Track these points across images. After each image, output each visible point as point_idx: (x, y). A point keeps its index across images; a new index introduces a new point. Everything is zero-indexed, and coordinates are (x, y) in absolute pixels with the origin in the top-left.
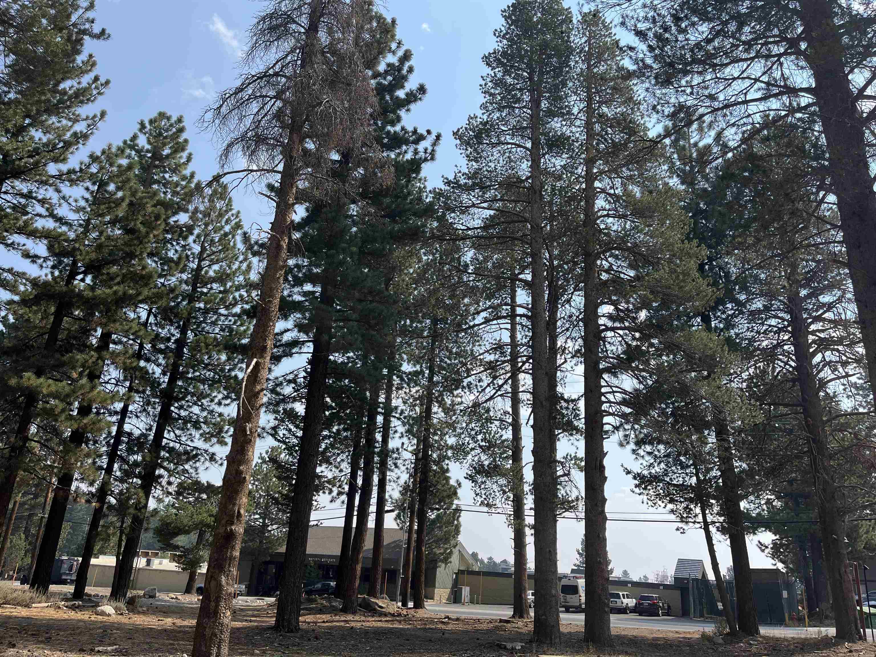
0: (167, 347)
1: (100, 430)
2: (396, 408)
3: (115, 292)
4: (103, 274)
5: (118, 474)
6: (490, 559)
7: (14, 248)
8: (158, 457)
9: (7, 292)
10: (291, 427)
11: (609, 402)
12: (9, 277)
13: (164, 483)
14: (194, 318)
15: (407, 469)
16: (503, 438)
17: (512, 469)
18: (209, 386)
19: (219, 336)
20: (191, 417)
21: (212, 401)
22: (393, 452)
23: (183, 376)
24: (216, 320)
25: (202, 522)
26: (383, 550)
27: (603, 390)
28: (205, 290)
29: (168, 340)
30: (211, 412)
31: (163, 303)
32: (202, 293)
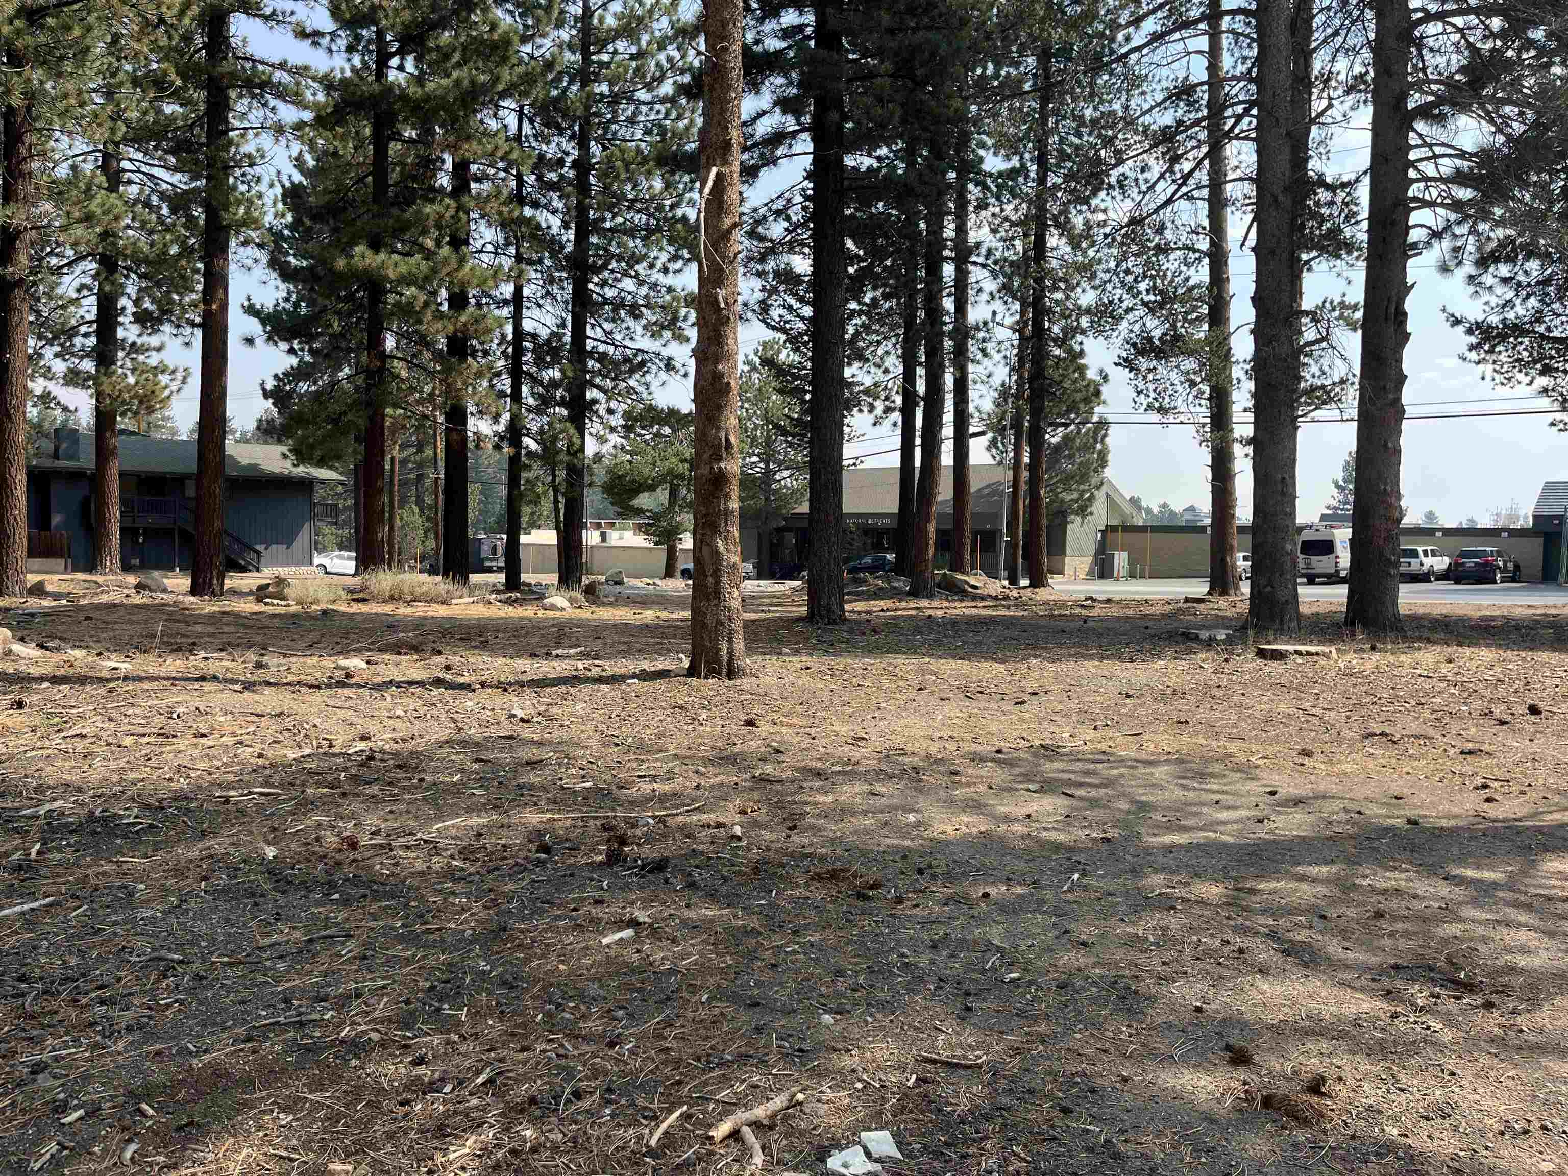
0: (562, 176)
1: (488, 331)
2: (978, 245)
3: (458, 82)
4: (430, 50)
5: (531, 401)
6: (1165, 505)
7: (278, 22)
8: (585, 371)
9: (290, 106)
10: (791, 301)
11: (1426, 179)
12: (286, 78)
13: (602, 412)
14: (597, 115)
15: (1005, 357)
16: (1191, 283)
17: (1207, 341)
18: (643, 239)
19: (643, 145)
20: (623, 299)
21: (652, 266)
22: (977, 328)
23: (596, 227)
24: (635, 114)
25: (670, 472)
26: (970, 500)
27: (1412, 156)
28: (605, 57)
29: (561, 162)
30: (654, 286)
31: (538, 92)
32: (601, 64)
